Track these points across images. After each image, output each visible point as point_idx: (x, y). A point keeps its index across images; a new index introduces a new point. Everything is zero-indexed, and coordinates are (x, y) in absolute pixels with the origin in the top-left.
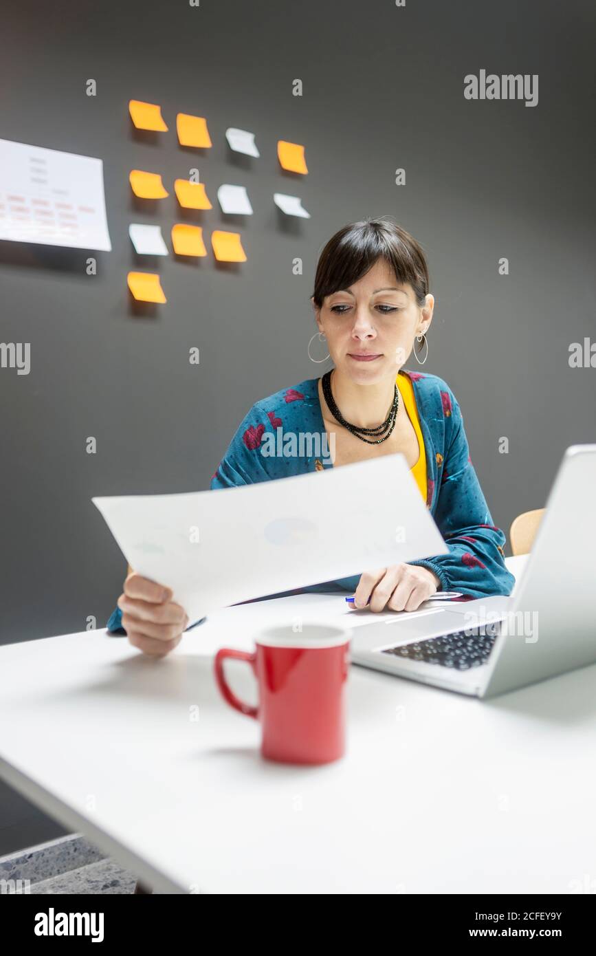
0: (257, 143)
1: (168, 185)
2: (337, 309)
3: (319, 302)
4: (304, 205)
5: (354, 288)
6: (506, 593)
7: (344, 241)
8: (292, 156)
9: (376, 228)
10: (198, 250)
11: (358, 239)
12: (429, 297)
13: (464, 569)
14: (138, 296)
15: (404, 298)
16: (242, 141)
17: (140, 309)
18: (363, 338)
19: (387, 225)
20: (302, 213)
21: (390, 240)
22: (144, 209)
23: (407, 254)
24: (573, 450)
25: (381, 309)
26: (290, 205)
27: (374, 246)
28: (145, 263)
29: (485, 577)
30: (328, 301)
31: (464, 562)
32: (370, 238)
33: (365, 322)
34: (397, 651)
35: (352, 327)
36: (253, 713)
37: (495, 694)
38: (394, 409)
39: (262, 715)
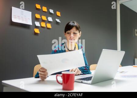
0: (54, 11)
1: (41, 16)
2: (68, 33)
3: (65, 32)
4: (60, 21)
5: (71, 30)
6: (91, 74)
7: (69, 24)
8: (58, 14)
9: (74, 22)
10: (45, 26)
11: (71, 24)
12: (81, 32)
13: (85, 70)
14: (36, 32)
15: (77, 32)
16: (51, 11)
17: (36, 34)
18: (72, 37)
19: (75, 22)
20: (60, 22)
21: (76, 24)
22: (37, 19)
23: (78, 26)
24: (103, 50)
25: (74, 33)
26: (58, 20)
27: (74, 25)
28: (37, 27)
29: (88, 71)
30: (67, 32)
31: (85, 69)
32: (73, 24)
33: (72, 35)
34: (78, 79)
35: (70, 36)
36: (61, 84)
37: (92, 84)
38: (75, 48)
39: (63, 84)
